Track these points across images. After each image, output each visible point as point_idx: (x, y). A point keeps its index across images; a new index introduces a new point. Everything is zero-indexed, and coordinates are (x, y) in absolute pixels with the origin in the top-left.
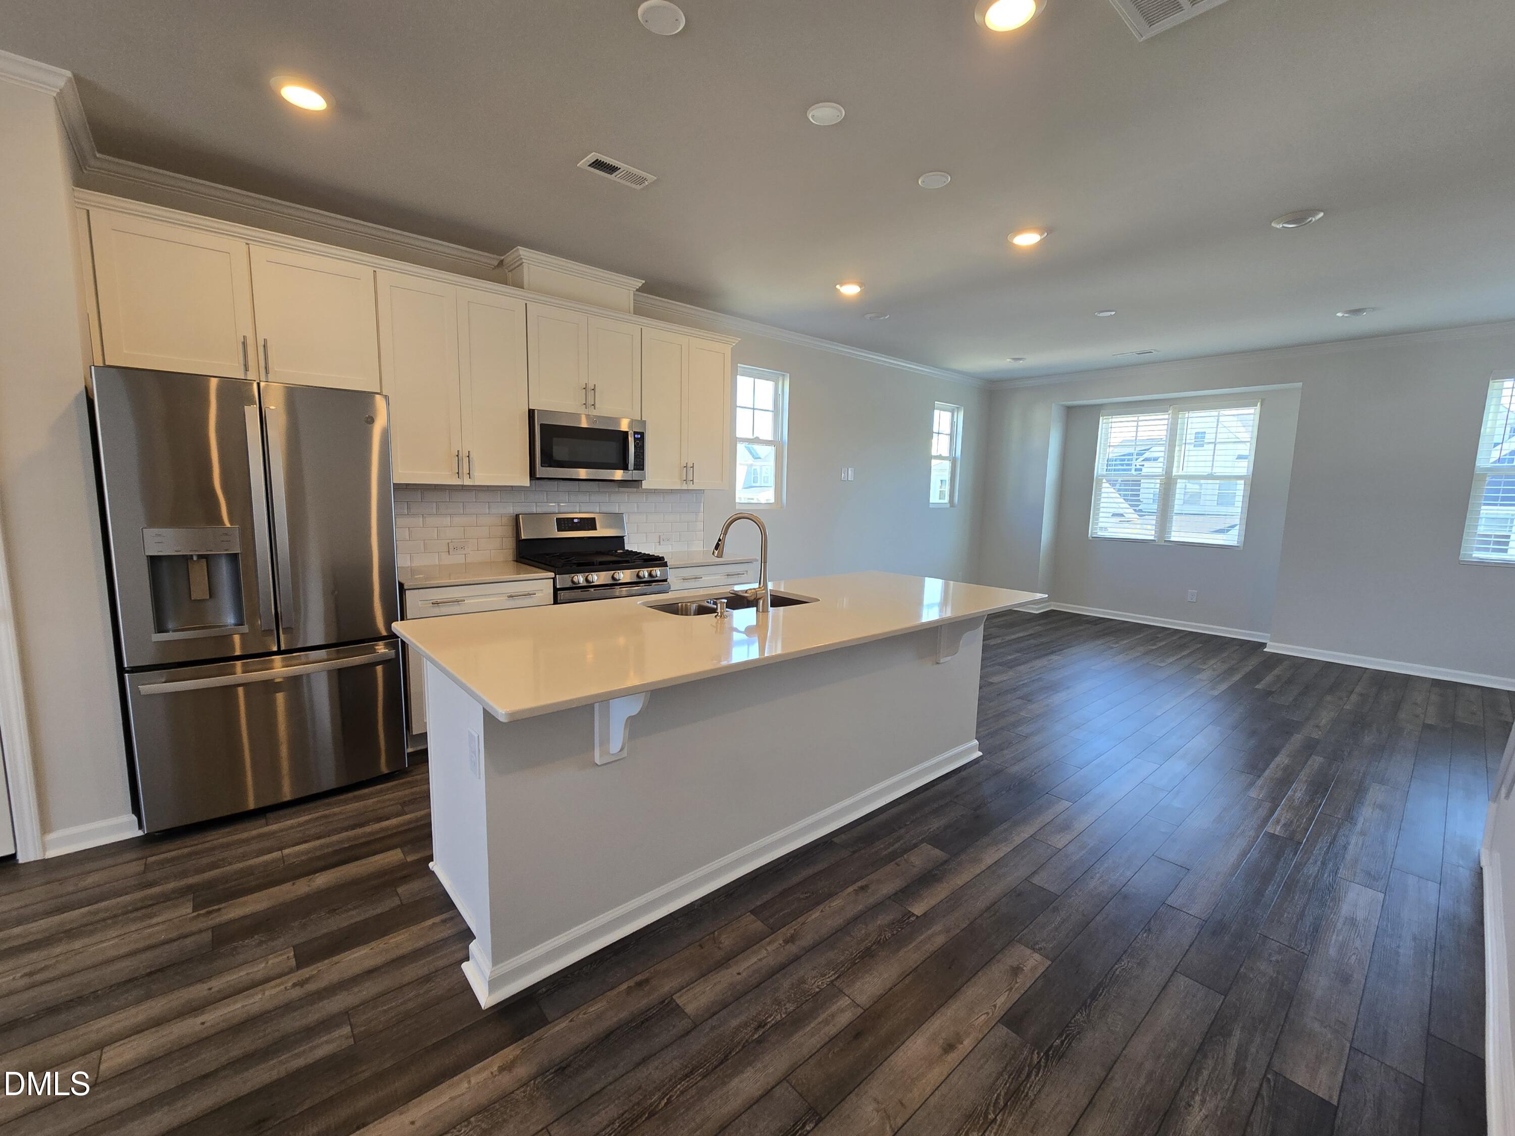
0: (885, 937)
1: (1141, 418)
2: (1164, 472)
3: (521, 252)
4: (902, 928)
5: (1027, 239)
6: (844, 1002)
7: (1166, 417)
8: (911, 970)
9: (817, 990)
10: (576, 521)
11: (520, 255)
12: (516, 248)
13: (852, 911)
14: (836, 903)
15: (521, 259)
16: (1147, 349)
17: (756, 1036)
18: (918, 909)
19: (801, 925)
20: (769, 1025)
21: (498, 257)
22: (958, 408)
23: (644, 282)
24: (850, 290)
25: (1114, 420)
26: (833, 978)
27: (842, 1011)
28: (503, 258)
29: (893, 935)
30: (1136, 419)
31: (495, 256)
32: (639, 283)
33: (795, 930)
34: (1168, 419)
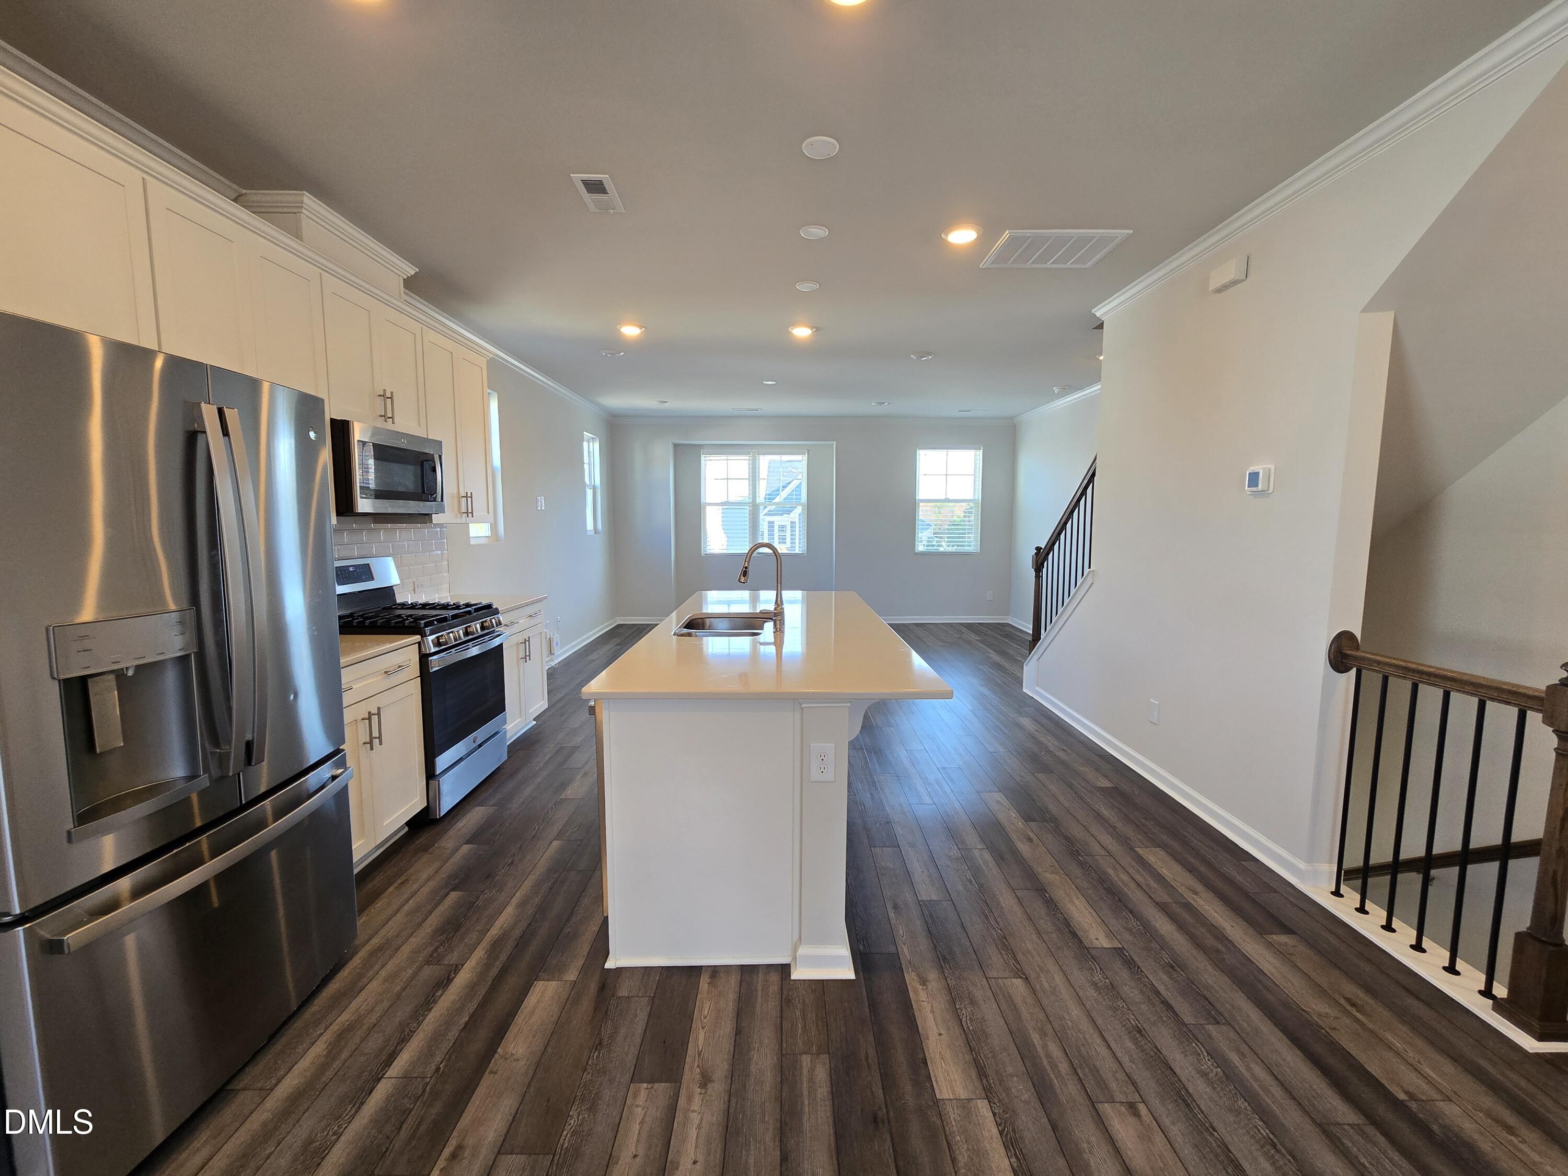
1: (729, 458)
2: (751, 500)
3: (306, 200)
5: (802, 332)
7: (747, 458)
10: (351, 569)
11: (302, 203)
12: (302, 192)
15: (302, 207)
16: (756, 407)
21: (237, 188)
22: (593, 438)
23: (418, 270)
24: (631, 331)
25: (711, 458)
28: (244, 191)
30: (726, 458)
31: (234, 186)
32: (411, 271)
34: (749, 460)
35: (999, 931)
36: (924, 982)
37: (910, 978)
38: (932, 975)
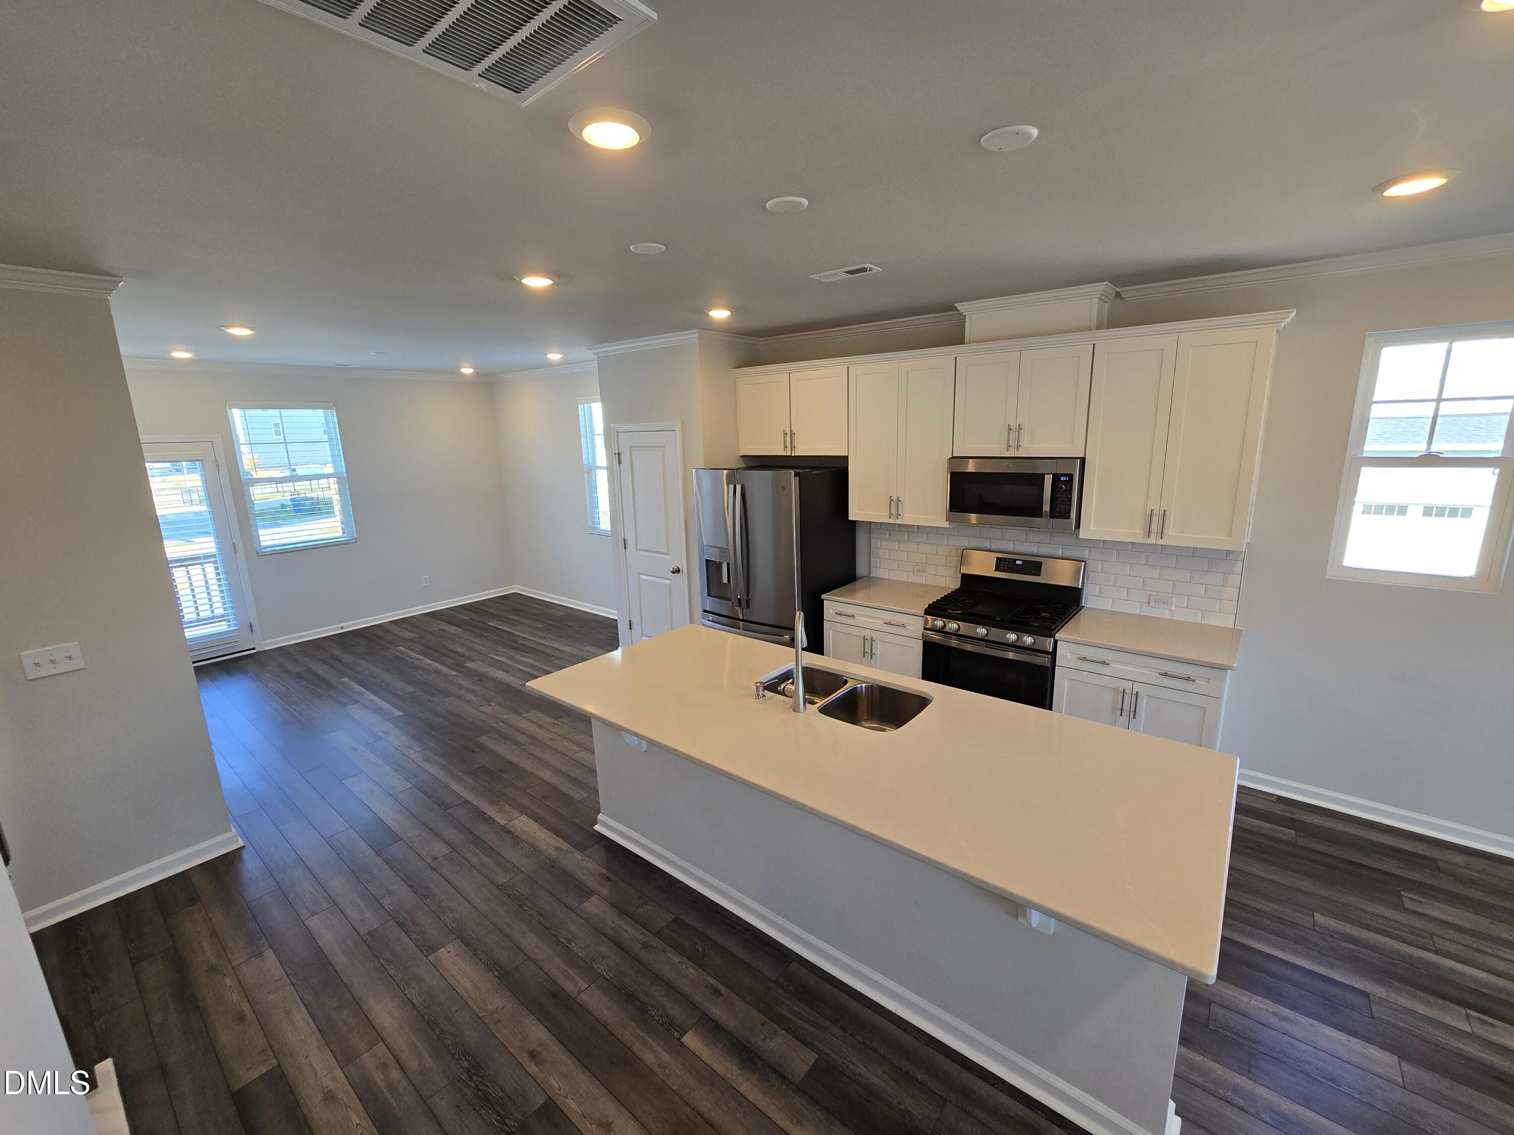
0: (650, 1010)
4: (662, 1025)
6: (583, 985)
8: (611, 1031)
9: (596, 968)
10: (1018, 562)
13: (685, 985)
14: (692, 971)
17: (561, 940)
18: (691, 1040)
19: (663, 950)
20: (569, 945)
26: (606, 976)
27: (576, 984)
29: (653, 1017)
33: (657, 947)
35: (526, 909)
36: (557, 848)
37: (565, 846)
38: (555, 855)
